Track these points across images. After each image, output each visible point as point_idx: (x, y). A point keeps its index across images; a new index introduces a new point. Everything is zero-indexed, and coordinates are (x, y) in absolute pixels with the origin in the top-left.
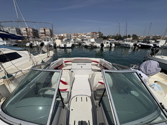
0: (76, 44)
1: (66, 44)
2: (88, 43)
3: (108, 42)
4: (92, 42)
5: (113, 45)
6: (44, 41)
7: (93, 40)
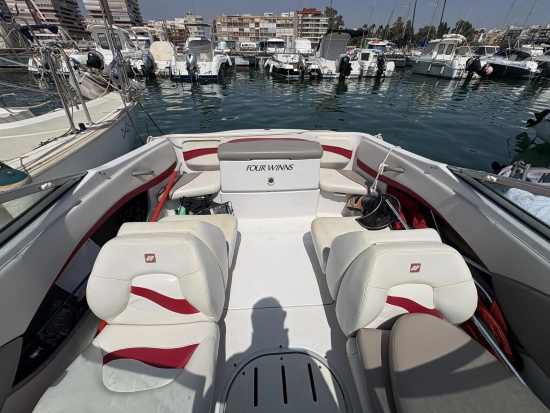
0: (239, 61)
1: (194, 62)
2: (285, 60)
3: (366, 51)
4: (304, 55)
5: (390, 66)
6: (100, 50)
7: (304, 45)
